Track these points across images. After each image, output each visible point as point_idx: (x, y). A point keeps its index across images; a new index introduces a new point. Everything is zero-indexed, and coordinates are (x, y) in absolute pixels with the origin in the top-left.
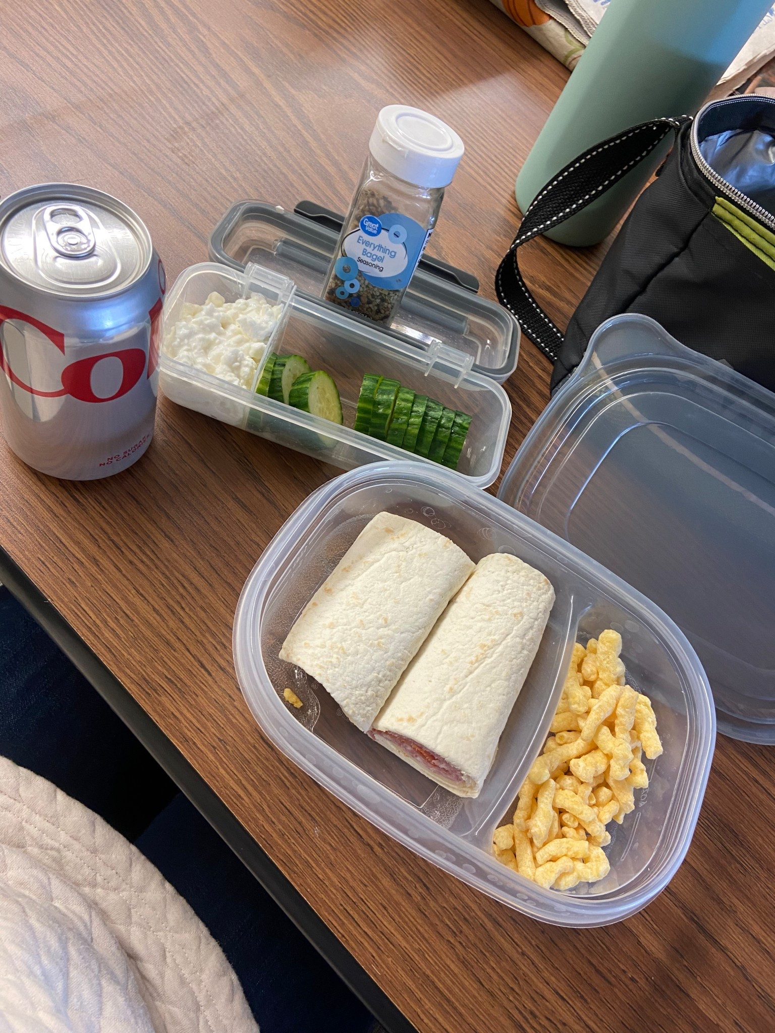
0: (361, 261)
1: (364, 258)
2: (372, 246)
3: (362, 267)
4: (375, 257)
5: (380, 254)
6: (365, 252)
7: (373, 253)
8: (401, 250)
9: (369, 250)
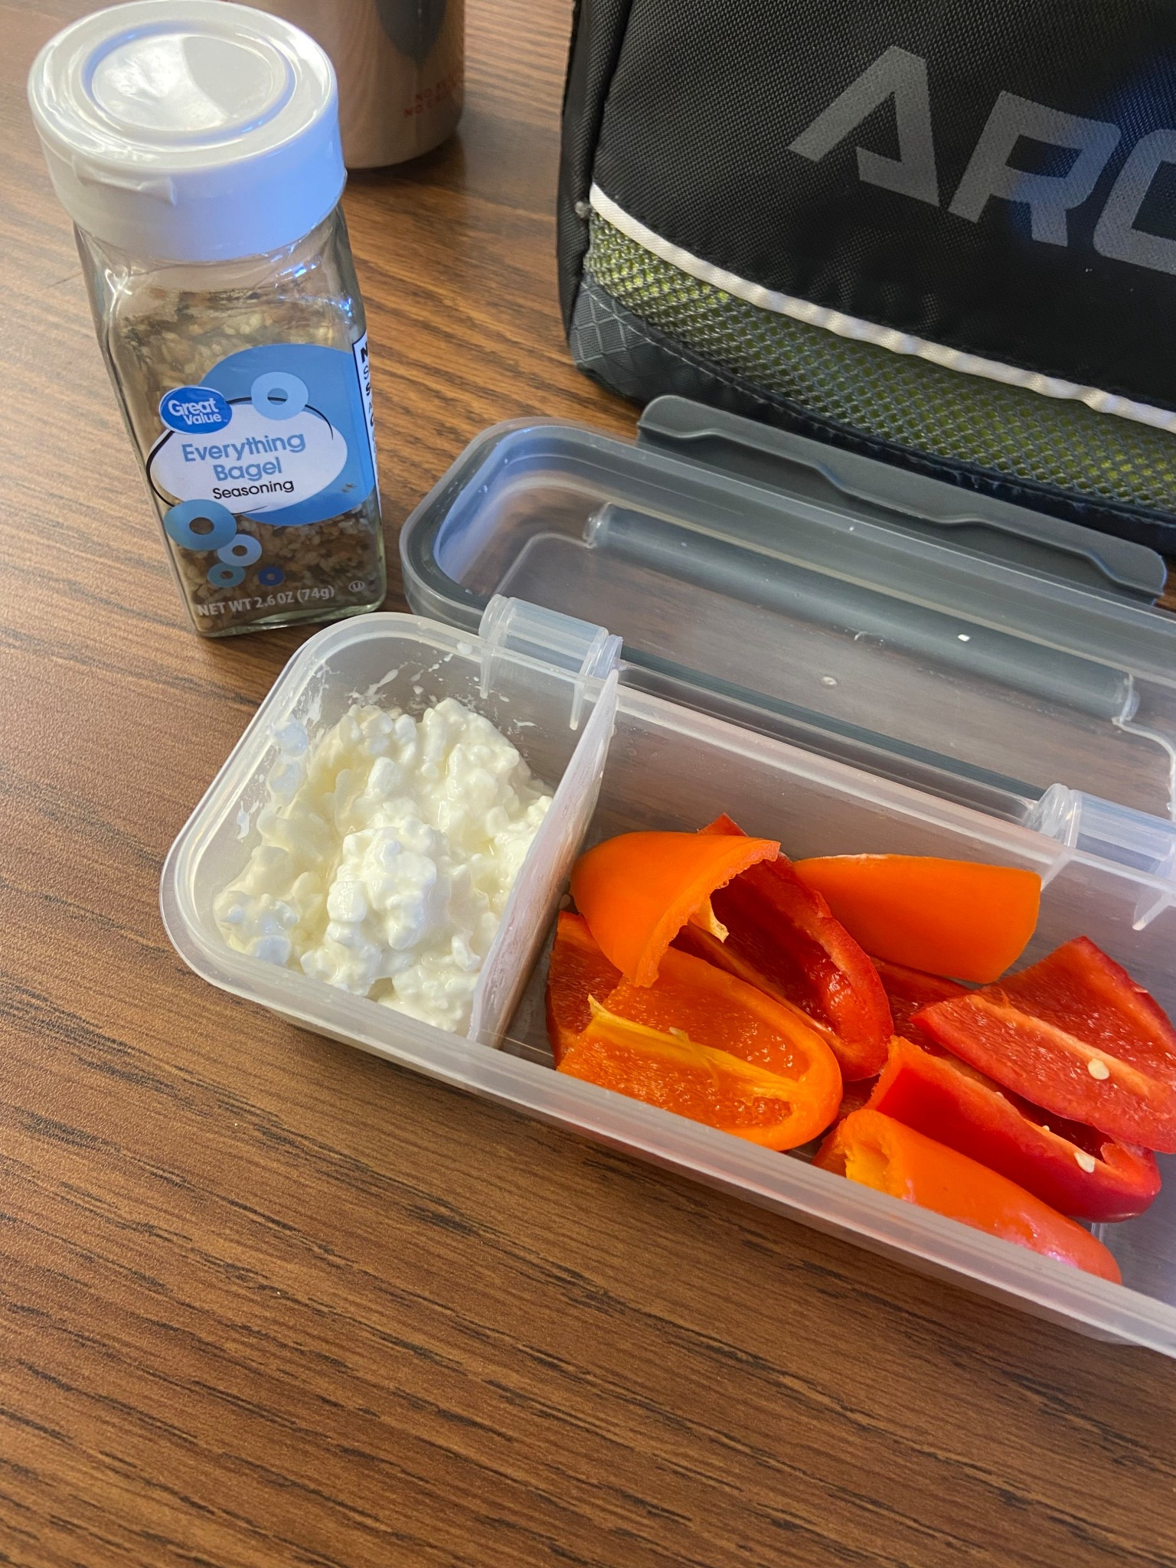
0: (226, 494)
1: (229, 484)
2: (231, 450)
3: (236, 505)
4: (254, 471)
5: (264, 458)
6: (220, 473)
7: (244, 462)
8: (312, 426)
9: (228, 463)
